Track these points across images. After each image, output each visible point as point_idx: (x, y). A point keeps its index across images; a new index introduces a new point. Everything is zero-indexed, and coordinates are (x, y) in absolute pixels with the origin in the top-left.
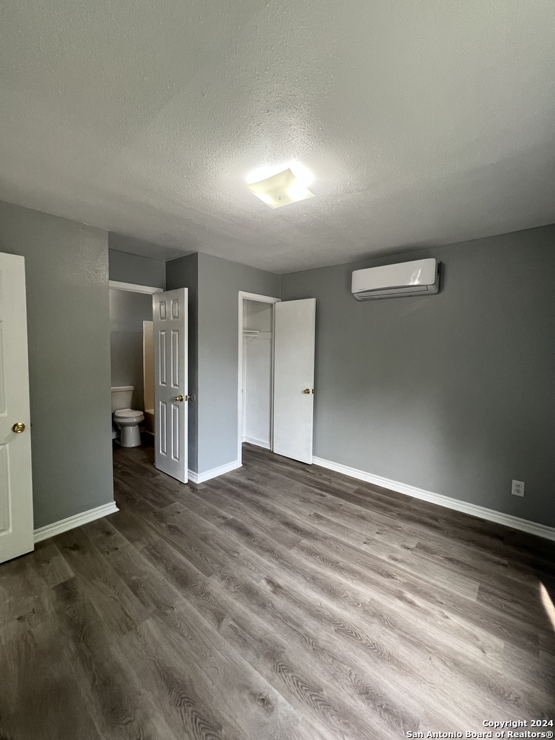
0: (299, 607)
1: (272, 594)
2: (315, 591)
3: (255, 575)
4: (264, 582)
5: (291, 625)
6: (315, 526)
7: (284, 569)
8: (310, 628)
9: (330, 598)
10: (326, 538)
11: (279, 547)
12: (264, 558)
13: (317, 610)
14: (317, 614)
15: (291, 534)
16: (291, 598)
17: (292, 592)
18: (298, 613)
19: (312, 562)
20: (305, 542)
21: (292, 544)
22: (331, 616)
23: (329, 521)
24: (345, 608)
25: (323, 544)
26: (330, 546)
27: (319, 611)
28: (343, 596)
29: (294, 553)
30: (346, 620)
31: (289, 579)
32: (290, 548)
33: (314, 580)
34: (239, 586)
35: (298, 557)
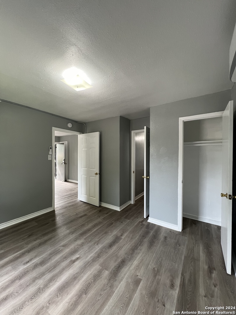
0: (60, 271)
1: (70, 260)
2: (66, 278)
3: (83, 253)
4: (78, 256)
5: (52, 268)
6: (124, 280)
7: (85, 263)
8: (47, 276)
9: (59, 286)
10: (112, 287)
11: (101, 260)
12: (93, 255)
13: (54, 279)
14: (52, 279)
15: (113, 265)
16: (65, 268)
17: (69, 267)
18: (57, 270)
19: (88, 277)
20: (106, 273)
21: (104, 267)
22: (49, 286)
23: (134, 291)
24: (50, 295)
25: (104, 285)
26: (103, 289)
27: (54, 280)
28: (59, 294)
29: (96, 267)
30: (43, 294)
31: (78, 266)
32: (101, 265)
33: (75, 278)
34: (77, 249)
35: (92, 270)
